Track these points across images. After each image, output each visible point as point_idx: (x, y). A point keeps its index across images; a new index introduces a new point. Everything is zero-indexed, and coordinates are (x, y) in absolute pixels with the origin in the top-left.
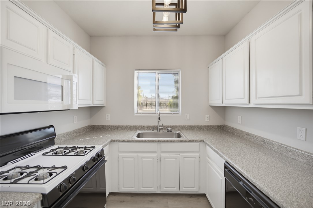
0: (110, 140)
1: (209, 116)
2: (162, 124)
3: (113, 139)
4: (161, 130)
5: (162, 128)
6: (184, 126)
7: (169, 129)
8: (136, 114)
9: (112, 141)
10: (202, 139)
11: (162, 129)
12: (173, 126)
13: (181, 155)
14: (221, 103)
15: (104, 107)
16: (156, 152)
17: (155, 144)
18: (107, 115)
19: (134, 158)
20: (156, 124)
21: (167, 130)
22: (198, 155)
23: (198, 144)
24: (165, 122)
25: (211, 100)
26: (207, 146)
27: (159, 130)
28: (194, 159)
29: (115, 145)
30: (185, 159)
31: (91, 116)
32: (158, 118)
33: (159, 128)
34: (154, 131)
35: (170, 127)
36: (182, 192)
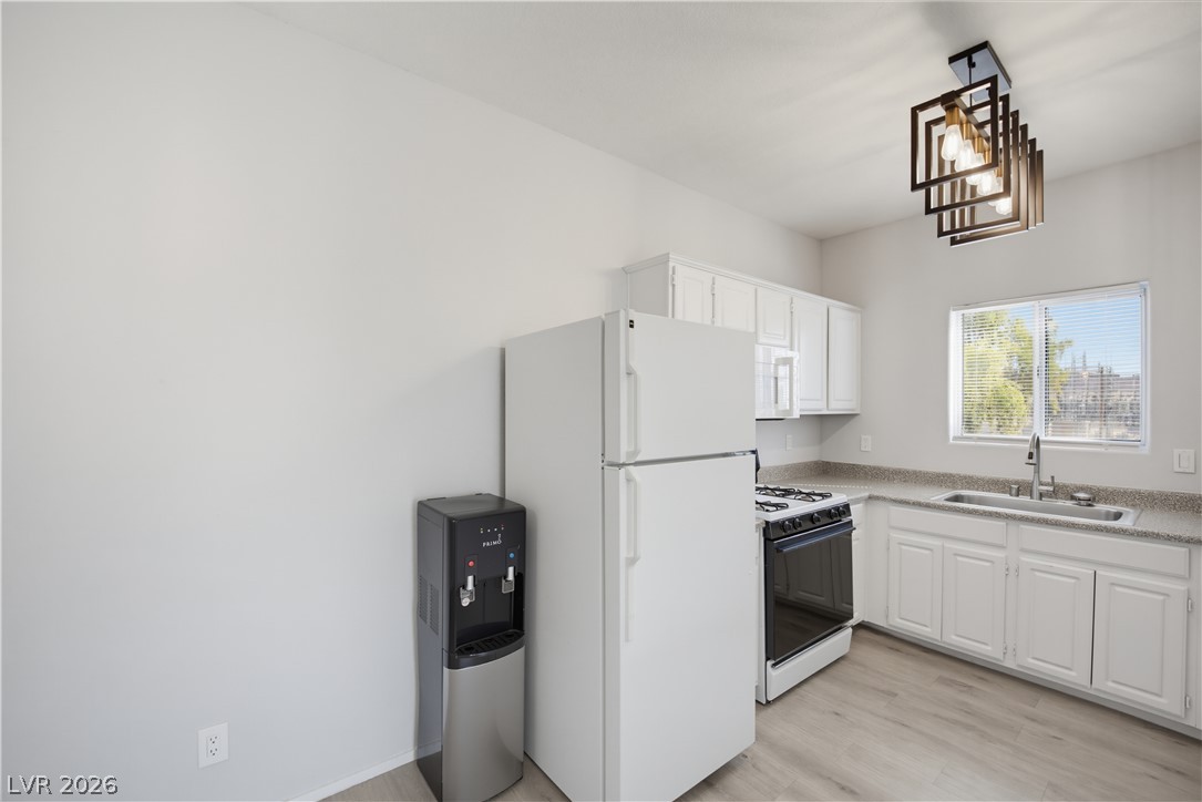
0: (866, 494)
2: (1053, 478)
3: (876, 494)
5: (1051, 489)
7: (1082, 495)
8: (955, 438)
9: (870, 498)
11: (1049, 494)
15: (857, 418)
17: (1001, 524)
18: (863, 437)
19: (931, 550)
23: (1183, 550)
27: (1036, 494)
28: (1160, 597)
29: (880, 510)
30: (1119, 589)
31: (822, 438)
32: (1035, 453)
33: (1038, 488)
34: (1018, 495)
35: (1088, 490)
36: (1100, 692)
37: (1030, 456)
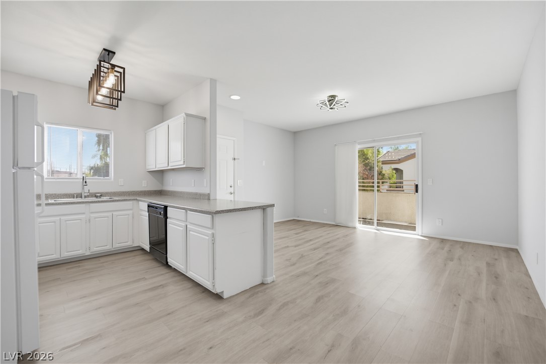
1: (146, 181)
2: (89, 190)
5: (89, 194)
6: (117, 192)
7: (99, 195)
10: (135, 198)
11: (88, 196)
12: (103, 193)
13: (113, 213)
14: (154, 167)
16: (84, 213)
19: (55, 222)
20: (79, 190)
21: (95, 196)
22: (131, 212)
25: (148, 166)
26: (140, 202)
28: (127, 216)
30: (118, 217)
33: (83, 195)
35: (98, 193)
36: (115, 248)
37: (86, 182)
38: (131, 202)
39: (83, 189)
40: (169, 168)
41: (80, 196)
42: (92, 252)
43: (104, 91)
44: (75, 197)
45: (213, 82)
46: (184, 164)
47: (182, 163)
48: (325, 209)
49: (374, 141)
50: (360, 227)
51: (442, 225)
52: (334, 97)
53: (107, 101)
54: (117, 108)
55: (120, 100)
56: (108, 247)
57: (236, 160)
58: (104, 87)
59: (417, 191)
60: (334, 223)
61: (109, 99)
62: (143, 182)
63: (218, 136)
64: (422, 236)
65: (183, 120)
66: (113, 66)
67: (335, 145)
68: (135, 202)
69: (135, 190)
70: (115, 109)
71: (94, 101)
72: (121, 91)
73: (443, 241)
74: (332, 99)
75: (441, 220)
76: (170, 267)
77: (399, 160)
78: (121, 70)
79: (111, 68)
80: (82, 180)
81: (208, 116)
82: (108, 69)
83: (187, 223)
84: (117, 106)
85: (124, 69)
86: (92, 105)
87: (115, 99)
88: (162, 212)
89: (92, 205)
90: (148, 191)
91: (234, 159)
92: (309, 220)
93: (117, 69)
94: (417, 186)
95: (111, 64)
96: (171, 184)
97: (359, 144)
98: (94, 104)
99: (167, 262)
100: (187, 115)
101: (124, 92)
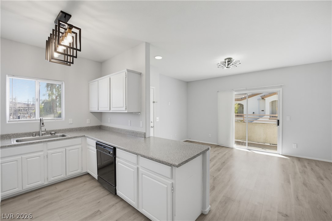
1: (89, 120)
2: (45, 129)
4: (43, 135)
5: (45, 132)
6: (67, 129)
7: (53, 132)
8: (8, 122)
10: (83, 135)
11: (45, 134)
12: (56, 130)
13: (66, 149)
14: (97, 110)
16: (42, 151)
19: (17, 161)
20: (37, 130)
21: (51, 133)
22: (81, 146)
23: (81, 138)
24: (48, 127)
25: (91, 108)
26: (87, 138)
27: (41, 134)
28: (78, 150)
30: (70, 151)
32: (42, 123)
33: (41, 133)
34: (35, 136)
35: (53, 131)
36: (67, 176)
37: (43, 124)
38: (80, 139)
39: (41, 128)
40: (111, 111)
41: (38, 134)
42: (49, 182)
43: (61, 49)
44: (34, 135)
45: (148, 45)
46: (126, 110)
47: (124, 109)
48: (209, 135)
49: (246, 90)
50: (236, 147)
51: (297, 147)
52: (230, 59)
53: (62, 58)
54: (71, 64)
55: (76, 57)
56: (62, 176)
57: (155, 103)
58: (61, 45)
59: (278, 125)
60: (216, 144)
61: (63, 56)
62: (87, 120)
63: (151, 87)
64: (282, 155)
65: (125, 75)
66: (71, 27)
67: (218, 91)
68: (83, 138)
69: (81, 127)
70: (70, 65)
71: (52, 58)
72: (77, 50)
73: (299, 159)
74: (229, 60)
75: (296, 145)
76: (118, 197)
77: (242, 98)
78: (77, 31)
79: (69, 28)
80: (39, 121)
81: (143, 72)
82: (66, 29)
83: (139, 167)
84: (73, 63)
85: (80, 30)
86: (50, 61)
87: (70, 56)
88: (112, 152)
89: (49, 143)
90: (91, 127)
91: (154, 102)
92: (198, 141)
93: (74, 30)
94: (278, 121)
95: (69, 25)
96: (109, 122)
97: (236, 91)
98: (52, 60)
99: (116, 193)
100: (128, 71)
101: (80, 50)
